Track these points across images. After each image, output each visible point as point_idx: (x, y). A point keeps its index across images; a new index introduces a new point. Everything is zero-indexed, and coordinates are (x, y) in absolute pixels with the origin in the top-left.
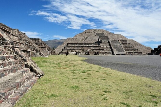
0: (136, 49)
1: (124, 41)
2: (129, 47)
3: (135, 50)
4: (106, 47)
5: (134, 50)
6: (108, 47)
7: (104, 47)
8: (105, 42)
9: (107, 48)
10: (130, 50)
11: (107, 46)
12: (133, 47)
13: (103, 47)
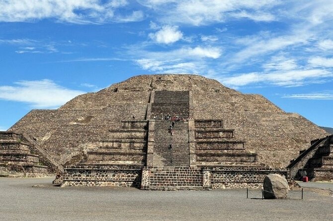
0: (249, 155)
1: (213, 124)
2: (225, 146)
3: (245, 158)
4: (131, 147)
5: (239, 159)
6: (136, 145)
7: (120, 146)
8: (133, 127)
9: (133, 151)
10: (224, 158)
11: (134, 142)
12: (240, 146)
13: (115, 145)
